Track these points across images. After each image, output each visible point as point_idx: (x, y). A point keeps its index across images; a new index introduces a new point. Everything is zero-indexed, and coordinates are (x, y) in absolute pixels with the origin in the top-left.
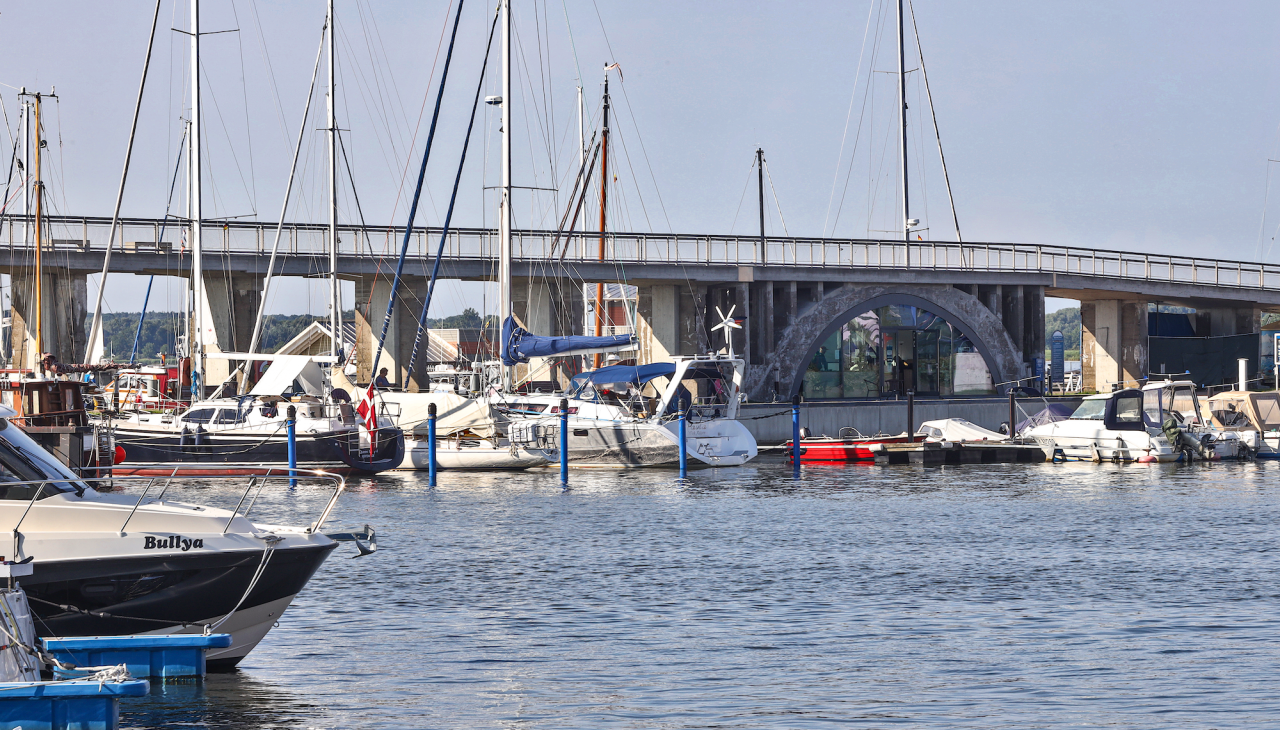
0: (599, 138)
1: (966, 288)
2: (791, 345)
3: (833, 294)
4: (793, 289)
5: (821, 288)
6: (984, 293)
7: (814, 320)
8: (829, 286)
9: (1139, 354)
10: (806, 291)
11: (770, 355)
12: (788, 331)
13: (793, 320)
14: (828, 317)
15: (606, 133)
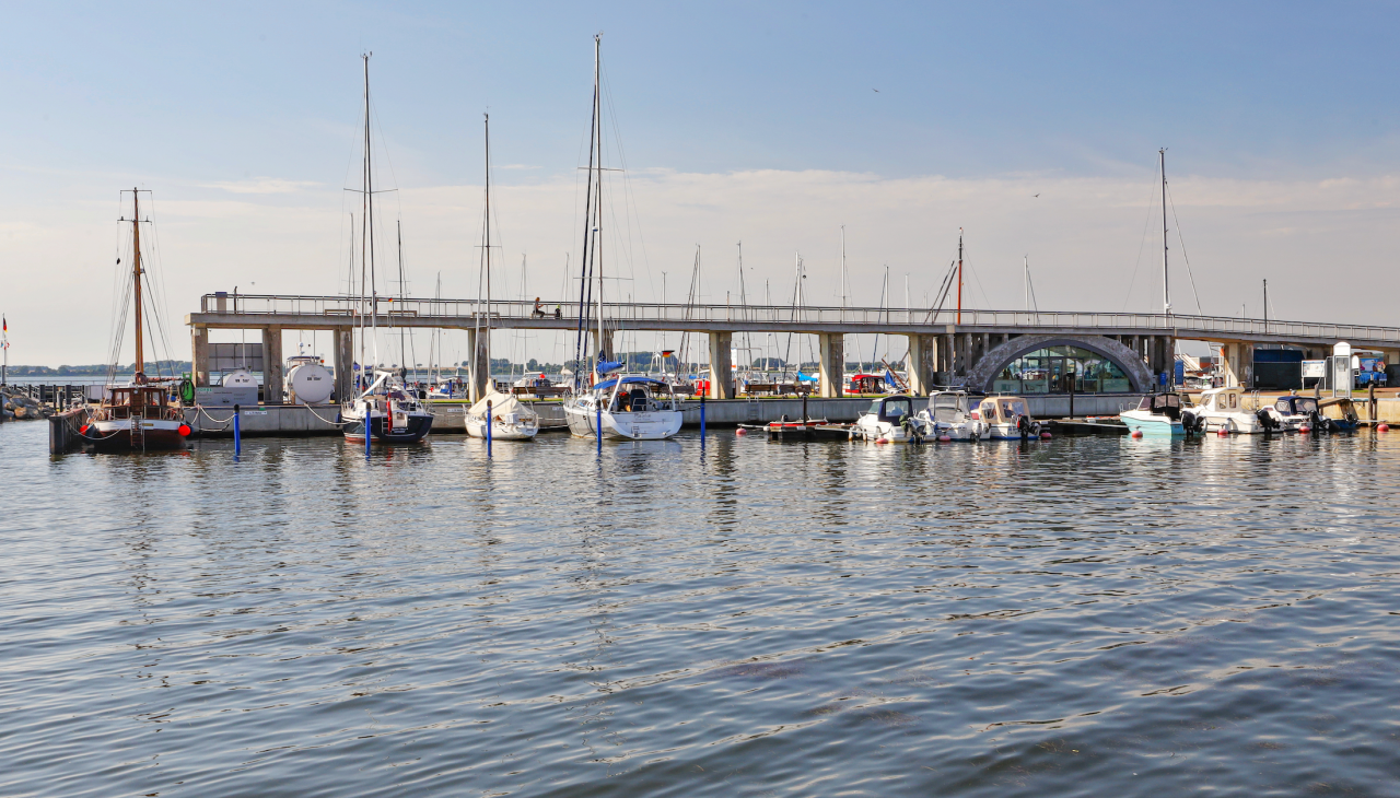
0: (957, 264)
1: (1114, 337)
2: (984, 366)
3: (1015, 340)
4: (986, 337)
5: (1006, 337)
6: (1127, 339)
7: (1001, 353)
8: (1012, 336)
9: (1248, 371)
10: (996, 338)
11: (968, 371)
12: (982, 359)
13: (986, 353)
14: (1011, 351)
15: (960, 262)
